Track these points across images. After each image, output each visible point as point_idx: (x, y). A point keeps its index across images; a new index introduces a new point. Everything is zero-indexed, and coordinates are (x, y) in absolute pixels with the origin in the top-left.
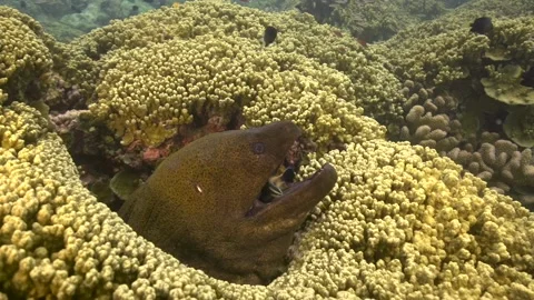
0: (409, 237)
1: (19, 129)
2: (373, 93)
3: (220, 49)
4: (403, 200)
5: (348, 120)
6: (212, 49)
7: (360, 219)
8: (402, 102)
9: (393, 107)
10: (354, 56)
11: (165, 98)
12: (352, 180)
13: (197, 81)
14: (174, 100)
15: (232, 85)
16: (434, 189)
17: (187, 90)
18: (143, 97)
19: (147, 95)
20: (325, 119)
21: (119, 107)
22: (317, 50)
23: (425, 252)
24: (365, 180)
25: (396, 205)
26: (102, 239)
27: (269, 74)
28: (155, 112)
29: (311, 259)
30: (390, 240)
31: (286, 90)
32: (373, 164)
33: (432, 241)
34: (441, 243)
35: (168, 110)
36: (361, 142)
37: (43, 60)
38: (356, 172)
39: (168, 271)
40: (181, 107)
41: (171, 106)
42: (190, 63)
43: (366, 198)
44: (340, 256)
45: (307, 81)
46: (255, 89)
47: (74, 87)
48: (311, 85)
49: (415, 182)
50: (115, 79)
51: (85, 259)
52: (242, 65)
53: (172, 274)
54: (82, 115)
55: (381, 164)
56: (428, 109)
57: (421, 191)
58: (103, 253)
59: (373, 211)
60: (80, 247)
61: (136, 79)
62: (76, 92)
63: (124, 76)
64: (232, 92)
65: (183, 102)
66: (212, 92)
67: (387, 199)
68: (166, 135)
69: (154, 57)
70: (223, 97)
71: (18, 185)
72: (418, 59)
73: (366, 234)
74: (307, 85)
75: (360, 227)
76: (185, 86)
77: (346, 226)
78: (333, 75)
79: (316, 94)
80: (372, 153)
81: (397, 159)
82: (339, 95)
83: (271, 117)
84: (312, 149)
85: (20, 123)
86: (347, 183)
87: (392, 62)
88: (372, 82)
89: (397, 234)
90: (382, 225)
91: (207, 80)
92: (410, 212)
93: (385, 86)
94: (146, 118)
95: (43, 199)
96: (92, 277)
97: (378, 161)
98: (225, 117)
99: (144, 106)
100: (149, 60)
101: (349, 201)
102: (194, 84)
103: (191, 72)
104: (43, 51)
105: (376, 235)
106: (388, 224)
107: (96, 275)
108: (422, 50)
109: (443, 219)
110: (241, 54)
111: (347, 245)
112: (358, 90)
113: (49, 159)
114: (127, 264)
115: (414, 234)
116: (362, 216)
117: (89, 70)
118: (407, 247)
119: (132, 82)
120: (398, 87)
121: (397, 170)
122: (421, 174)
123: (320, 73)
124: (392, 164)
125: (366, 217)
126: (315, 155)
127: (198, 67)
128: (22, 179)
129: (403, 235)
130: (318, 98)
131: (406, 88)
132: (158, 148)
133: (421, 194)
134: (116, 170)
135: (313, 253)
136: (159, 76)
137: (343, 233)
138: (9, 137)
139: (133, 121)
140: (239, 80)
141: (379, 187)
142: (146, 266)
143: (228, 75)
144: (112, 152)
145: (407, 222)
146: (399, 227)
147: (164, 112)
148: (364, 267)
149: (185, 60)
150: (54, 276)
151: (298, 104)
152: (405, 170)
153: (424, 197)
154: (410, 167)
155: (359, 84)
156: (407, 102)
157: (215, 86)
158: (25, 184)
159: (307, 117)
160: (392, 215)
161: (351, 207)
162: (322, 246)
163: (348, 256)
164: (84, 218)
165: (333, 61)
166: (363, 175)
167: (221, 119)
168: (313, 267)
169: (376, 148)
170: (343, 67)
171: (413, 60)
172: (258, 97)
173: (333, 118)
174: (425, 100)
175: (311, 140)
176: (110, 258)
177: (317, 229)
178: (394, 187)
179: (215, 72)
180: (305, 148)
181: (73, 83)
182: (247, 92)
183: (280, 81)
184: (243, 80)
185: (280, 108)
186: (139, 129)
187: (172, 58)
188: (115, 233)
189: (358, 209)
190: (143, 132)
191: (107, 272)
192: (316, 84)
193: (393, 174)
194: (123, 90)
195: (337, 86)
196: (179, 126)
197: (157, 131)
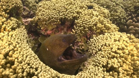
0: (121, 65)
1: (10, 26)
2: (117, 16)
3: (70, 2)
4: (121, 53)
5: (107, 26)
6: (68, 2)
7: (106, 58)
8: (125, 19)
9: (122, 20)
10: (112, 4)
11: (53, 17)
12: (105, 45)
13: (62, 12)
14: (55, 17)
15: (72, 13)
16: (132, 50)
17: (59, 15)
18: (47, 16)
19: (48, 15)
20: (99, 25)
21: (41, 19)
22: (101, 2)
23: (126, 70)
24: (109, 45)
25: (118, 55)
26: (25, 63)
27: (84, 10)
28: (50, 20)
29: (90, 68)
30: (115, 66)
31: (88, 15)
32: (113, 40)
33: (129, 67)
34: (132, 68)
35: (54, 20)
36: (110, 33)
37: (20, 5)
38: (107, 43)
39: (44, 74)
40: (57, 20)
41: (55, 19)
42: (61, 6)
43: (109, 52)
44: (98, 69)
45: (95, 13)
46: (79, 15)
47: (31, 11)
48: (96, 14)
49: (125, 48)
50: (40, 10)
51: (19, 69)
52: (76, 8)
53: (45, 75)
54: (31, 20)
55: (115, 41)
56: (134, 21)
57: (127, 51)
58: (24, 68)
59: (111, 56)
60: (18, 66)
61: (46, 11)
62: (32, 13)
63: (43, 10)
64: (72, 16)
65: (58, 18)
66: (66, 15)
67: (116, 52)
68: (53, 27)
69: (51, 4)
70: (69, 17)
71: (5, 44)
72: (132, 5)
73: (108, 63)
74: (95, 14)
75: (106, 61)
76: (59, 14)
77: (101, 60)
78: (104, 11)
79: (97, 17)
80: (113, 37)
81: (121, 39)
82: (105, 17)
83: (83, 24)
84: (94, 34)
85: (11, 24)
86: (103, 46)
87: (124, 6)
88: (117, 12)
89: (117, 65)
90: (113, 61)
91: (65, 12)
92: (123, 57)
93: (120, 13)
94: (48, 22)
95: (11, 49)
96: (20, 76)
97: (115, 39)
98: (70, 23)
99: (47, 19)
100: (50, 5)
101: (103, 52)
102: (61, 13)
103: (61, 9)
104: (20, 3)
105: (111, 64)
106: (115, 61)
107: (21, 75)
108: (135, 2)
109: (133, 60)
110: (76, 4)
111: (101, 66)
112: (111, 15)
113: (17, 35)
114: (32, 71)
115: (123, 64)
116: (107, 57)
117: (35, 7)
118: (120, 69)
119: (44, 12)
120: (125, 14)
121: (120, 43)
122: (128, 45)
123: (100, 10)
124: (119, 41)
125: (108, 57)
126: (95, 36)
127: (63, 8)
128: (6, 42)
129: (119, 65)
130: (98, 18)
131: (128, 14)
132: (51, 30)
133: (127, 52)
134: (40, 35)
135: (91, 66)
136: (52, 10)
137: (100, 62)
138: (7, 28)
139: (44, 23)
140: (74, 12)
141: (113, 49)
142: (37, 72)
143: (71, 10)
144: (39, 31)
145: (121, 61)
146: (118, 62)
147: (53, 20)
148: (105, 75)
149: (59, 6)
150: (9, 74)
151: (91, 20)
152: (123, 43)
153: (128, 53)
154: (125, 42)
155: (112, 13)
156: (127, 18)
157: (67, 14)
158: (7, 44)
159: (94, 24)
160: (117, 58)
161: (104, 54)
162: (94, 64)
163: (101, 69)
164: (21, 56)
165: (105, 5)
166: (109, 44)
167: (69, 23)
168: (90, 72)
169: (114, 35)
170: (108, 7)
171: (131, 5)
172: (80, 18)
173: (102, 25)
174: (133, 18)
175: (94, 31)
176: (26, 69)
177: (93, 59)
178: (118, 49)
179: (68, 9)
180: (93, 33)
181: (31, 10)
182: (77, 16)
183: (87, 13)
184: (76, 12)
185: (86, 21)
186: (46, 25)
187: (56, 5)
188: (30, 61)
189: (106, 55)
190: (47, 26)
191: (25, 74)
192: (98, 14)
193: (118, 44)
194: (42, 14)
195: (105, 14)
196: (57, 25)
197: (51, 26)
